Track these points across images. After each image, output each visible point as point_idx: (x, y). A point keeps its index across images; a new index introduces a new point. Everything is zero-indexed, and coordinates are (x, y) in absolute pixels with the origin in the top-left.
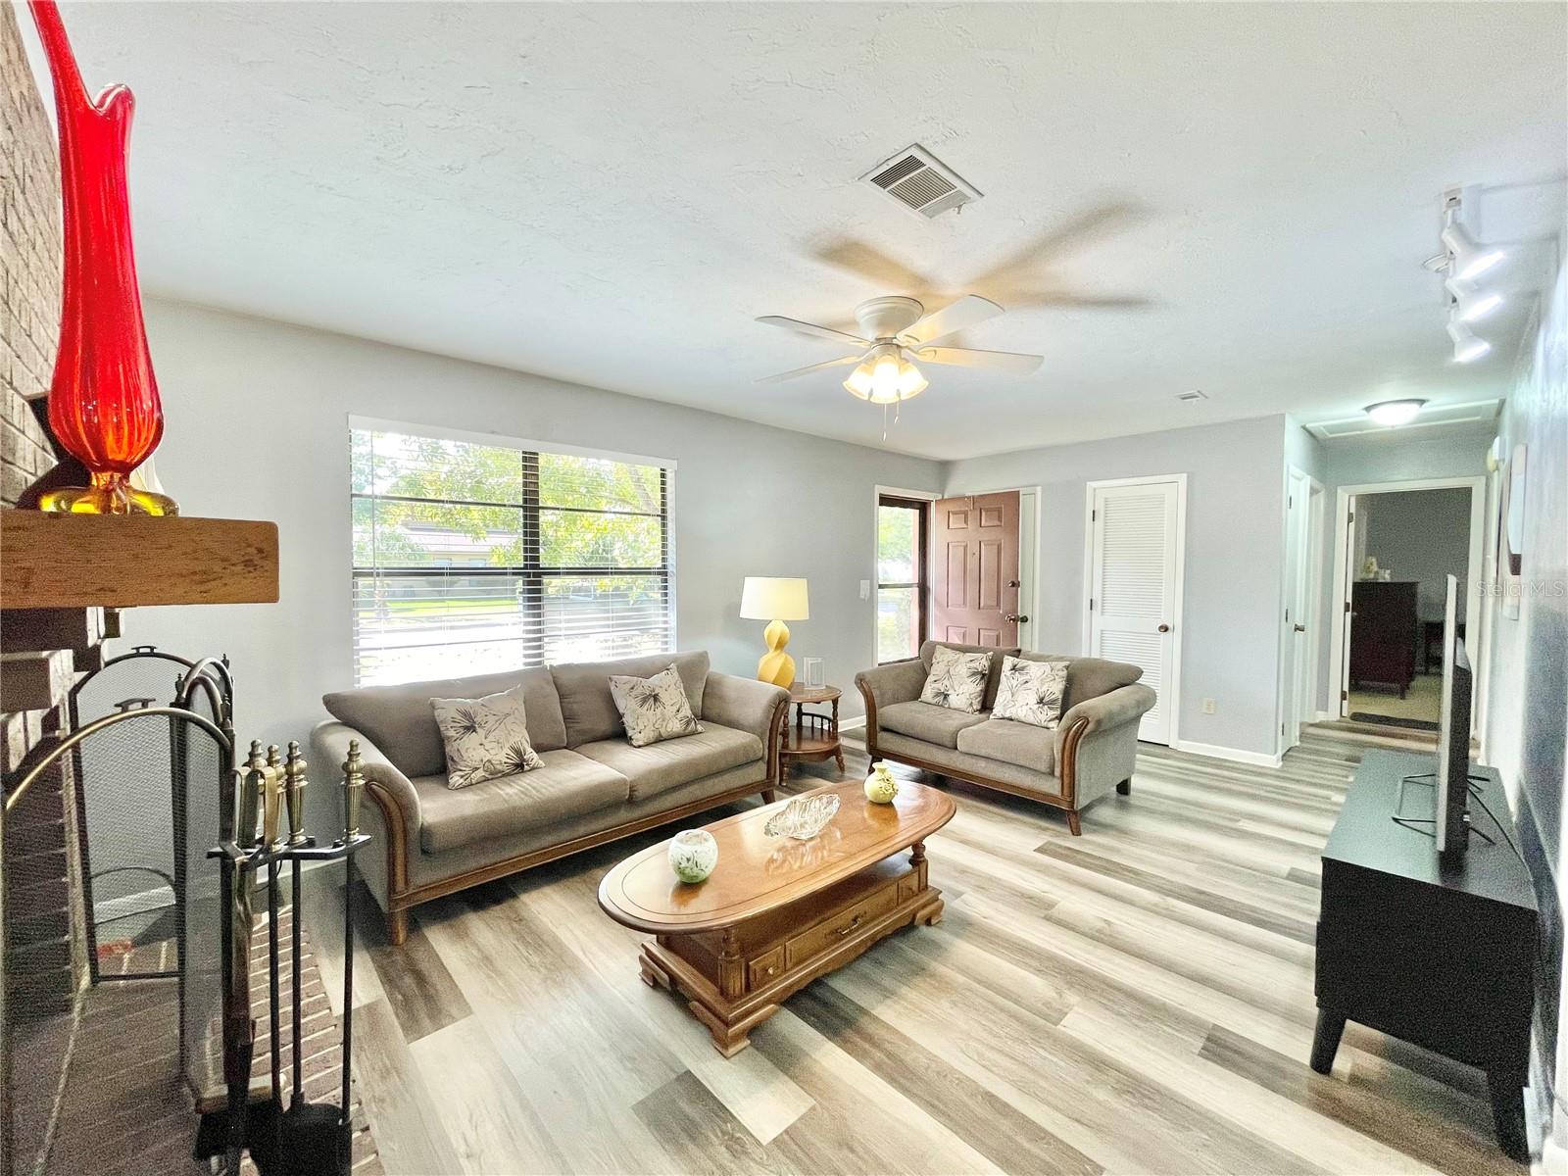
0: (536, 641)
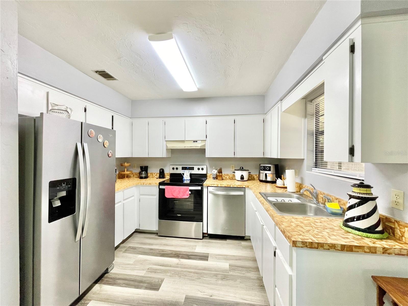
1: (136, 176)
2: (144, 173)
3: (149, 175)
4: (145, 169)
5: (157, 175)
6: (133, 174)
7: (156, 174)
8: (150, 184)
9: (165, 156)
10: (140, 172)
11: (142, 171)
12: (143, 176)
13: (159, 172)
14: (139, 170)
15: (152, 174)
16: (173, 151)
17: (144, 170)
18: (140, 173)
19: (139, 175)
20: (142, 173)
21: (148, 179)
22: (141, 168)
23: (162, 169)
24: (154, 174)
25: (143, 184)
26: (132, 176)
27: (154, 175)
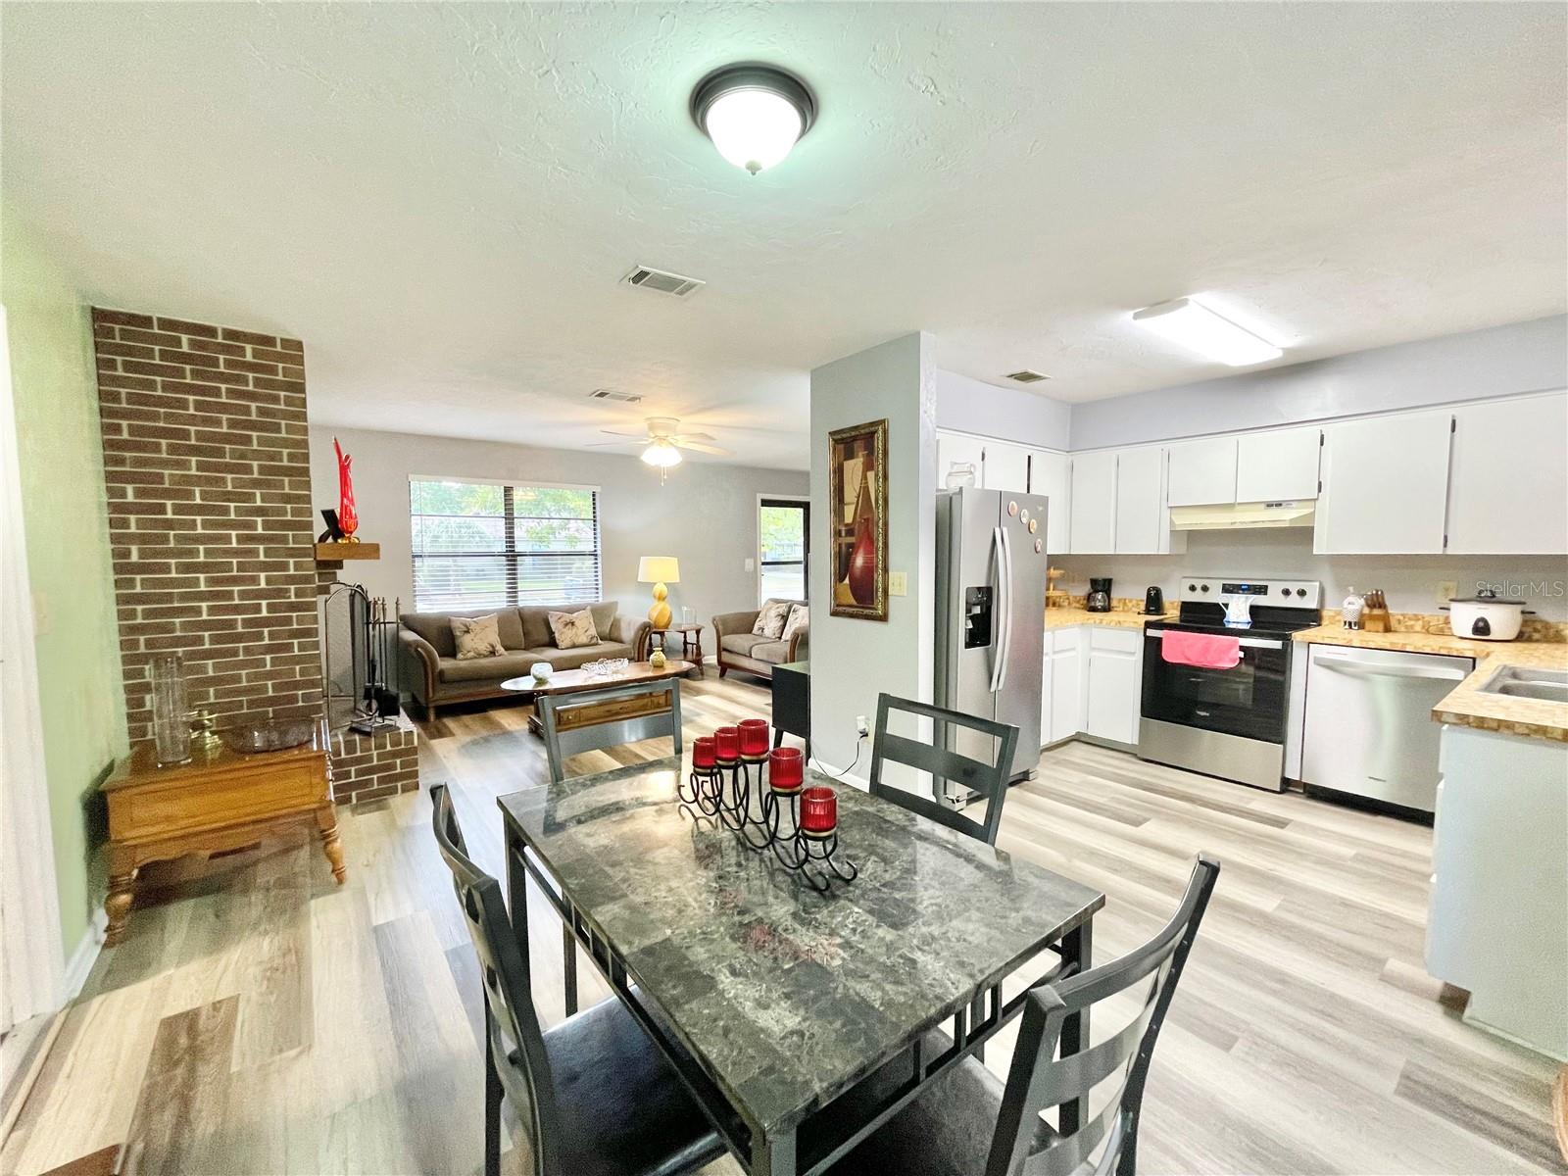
0: (513, 591)
1: (1078, 605)
2: (1099, 596)
3: (1114, 603)
4: (1103, 586)
5: (1138, 605)
6: (1068, 599)
7: (1134, 602)
8: (1119, 622)
9: (1164, 549)
10: (1090, 595)
11: (1097, 591)
12: (1099, 604)
13: (1145, 598)
14: (1087, 588)
15: (1124, 601)
16: (1194, 537)
17: (1099, 588)
18: (1089, 597)
19: (1085, 602)
20: (1094, 598)
21: (1110, 613)
22: (1094, 582)
23: (1154, 588)
24: (1131, 601)
25: (1101, 623)
26: (1066, 604)
27: (1130, 605)
